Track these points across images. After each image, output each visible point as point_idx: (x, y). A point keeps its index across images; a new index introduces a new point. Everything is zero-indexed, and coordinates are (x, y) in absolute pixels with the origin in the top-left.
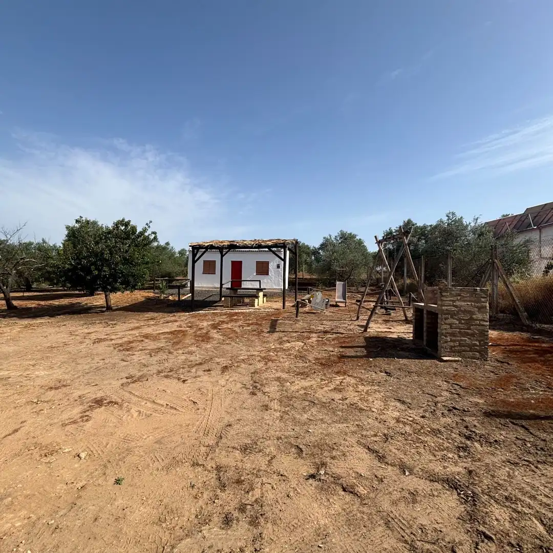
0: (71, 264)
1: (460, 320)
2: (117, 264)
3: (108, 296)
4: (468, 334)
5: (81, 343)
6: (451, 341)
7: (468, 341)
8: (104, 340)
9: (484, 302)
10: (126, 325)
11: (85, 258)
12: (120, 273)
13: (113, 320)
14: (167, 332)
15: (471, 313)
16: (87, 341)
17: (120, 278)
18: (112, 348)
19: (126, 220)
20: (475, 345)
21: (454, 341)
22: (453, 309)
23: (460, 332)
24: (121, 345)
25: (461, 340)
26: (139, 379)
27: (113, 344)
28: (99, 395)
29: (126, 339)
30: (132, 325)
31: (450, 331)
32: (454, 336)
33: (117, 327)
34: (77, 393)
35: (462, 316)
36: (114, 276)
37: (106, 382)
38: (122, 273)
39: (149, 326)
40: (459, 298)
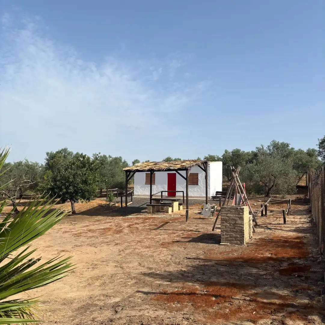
0: (51, 185)
1: (230, 224)
2: (78, 184)
3: (73, 205)
4: (234, 231)
5: (57, 233)
6: (226, 235)
7: (234, 235)
8: (68, 232)
9: (242, 215)
10: (82, 224)
11: (59, 181)
12: (80, 190)
13: (75, 221)
14: (102, 229)
15: (236, 220)
16: (60, 232)
17: (80, 193)
18: (71, 236)
19: (84, 154)
20: (237, 237)
21: (228, 235)
22: (227, 218)
23: (230, 230)
24: (76, 234)
25: (231, 235)
26: (79, 246)
27: (72, 234)
28: (64, 249)
29: (79, 232)
30: (85, 224)
31: (225, 229)
32: (228, 232)
33: (77, 225)
34: (56, 249)
35: (231, 222)
36: (76, 192)
37: (66, 246)
38: (81, 189)
39: (93, 225)
40: (229, 212)
